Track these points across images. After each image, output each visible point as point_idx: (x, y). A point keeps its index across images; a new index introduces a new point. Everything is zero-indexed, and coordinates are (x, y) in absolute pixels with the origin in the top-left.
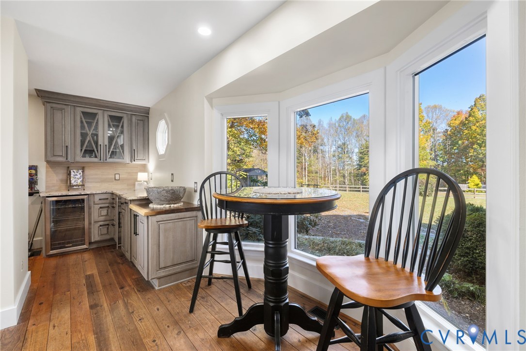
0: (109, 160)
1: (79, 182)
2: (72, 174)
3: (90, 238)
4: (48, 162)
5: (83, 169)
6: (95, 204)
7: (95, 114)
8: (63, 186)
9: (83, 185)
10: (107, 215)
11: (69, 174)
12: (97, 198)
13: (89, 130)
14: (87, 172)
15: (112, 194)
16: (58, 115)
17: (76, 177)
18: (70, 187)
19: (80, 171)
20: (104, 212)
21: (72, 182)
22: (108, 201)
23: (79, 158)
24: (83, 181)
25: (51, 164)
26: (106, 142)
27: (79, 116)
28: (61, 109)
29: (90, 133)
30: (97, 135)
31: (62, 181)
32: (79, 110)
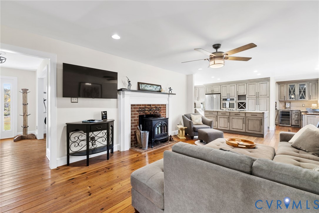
0: (299, 100)
1: (289, 107)
2: (286, 104)
3: (291, 123)
4: (279, 101)
5: (290, 103)
6: (293, 113)
7: (294, 85)
8: (284, 108)
9: (290, 108)
10: (298, 117)
11: (285, 104)
12: (294, 112)
13: (292, 90)
14: (291, 103)
15: (300, 111)
16: (282, 87)
17: (288, 105)
18: (286, 108)
19: (289, 103)
20: (297, 116)
21: (287, 107)
22: (298, 113)
23: (289, 99)
24: (290, 106)
25: (280, 101)
26: (298, 94)
27: (289, 87)
28: (283, 86)
29: (292, 91)
30: (295, 91)
31: (283, 106)
32: (288, 85)
